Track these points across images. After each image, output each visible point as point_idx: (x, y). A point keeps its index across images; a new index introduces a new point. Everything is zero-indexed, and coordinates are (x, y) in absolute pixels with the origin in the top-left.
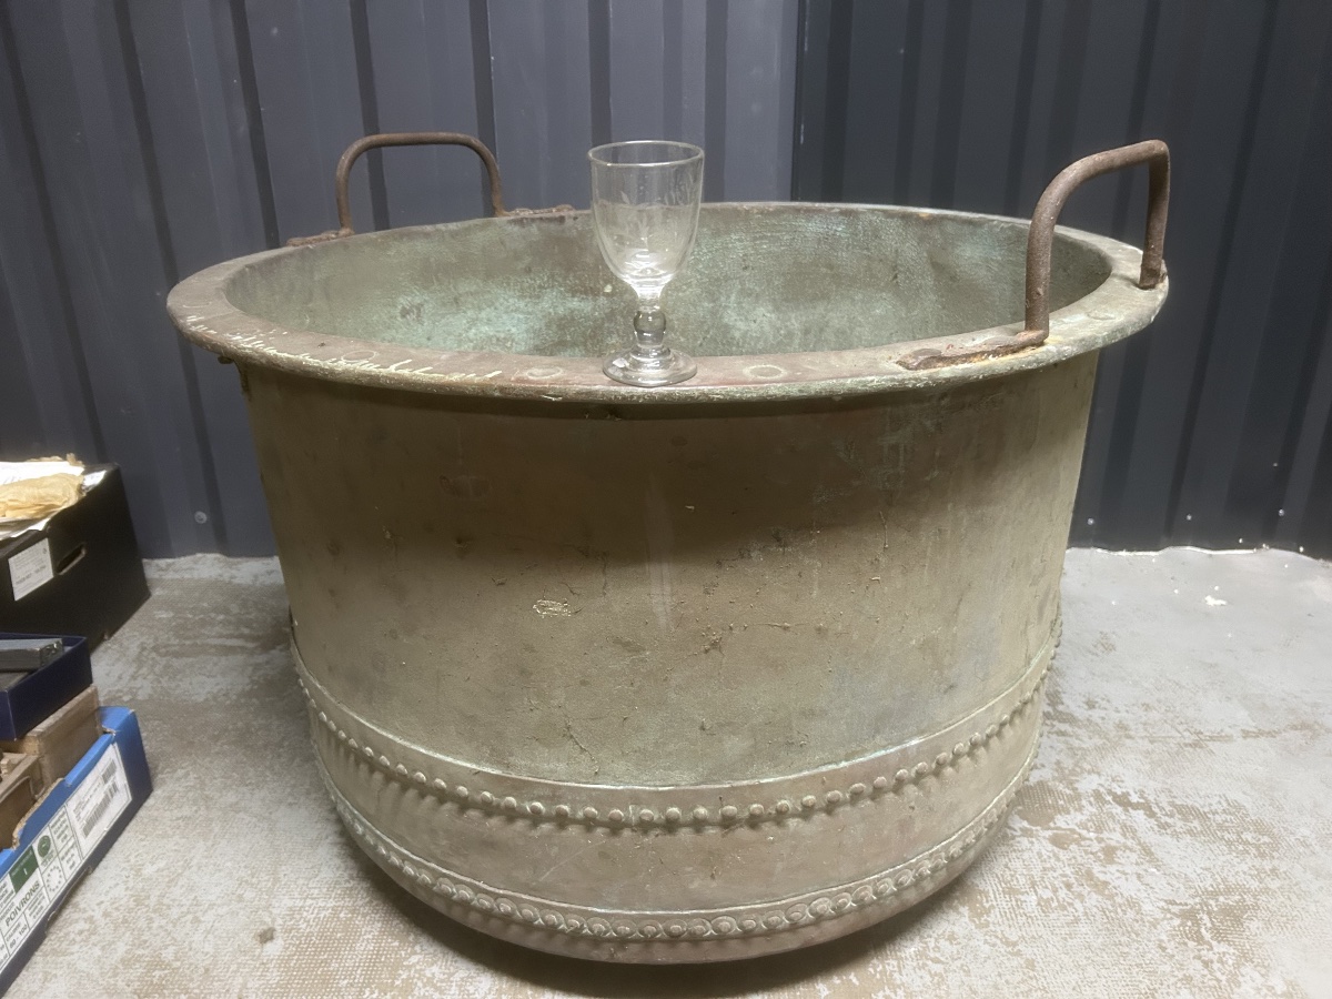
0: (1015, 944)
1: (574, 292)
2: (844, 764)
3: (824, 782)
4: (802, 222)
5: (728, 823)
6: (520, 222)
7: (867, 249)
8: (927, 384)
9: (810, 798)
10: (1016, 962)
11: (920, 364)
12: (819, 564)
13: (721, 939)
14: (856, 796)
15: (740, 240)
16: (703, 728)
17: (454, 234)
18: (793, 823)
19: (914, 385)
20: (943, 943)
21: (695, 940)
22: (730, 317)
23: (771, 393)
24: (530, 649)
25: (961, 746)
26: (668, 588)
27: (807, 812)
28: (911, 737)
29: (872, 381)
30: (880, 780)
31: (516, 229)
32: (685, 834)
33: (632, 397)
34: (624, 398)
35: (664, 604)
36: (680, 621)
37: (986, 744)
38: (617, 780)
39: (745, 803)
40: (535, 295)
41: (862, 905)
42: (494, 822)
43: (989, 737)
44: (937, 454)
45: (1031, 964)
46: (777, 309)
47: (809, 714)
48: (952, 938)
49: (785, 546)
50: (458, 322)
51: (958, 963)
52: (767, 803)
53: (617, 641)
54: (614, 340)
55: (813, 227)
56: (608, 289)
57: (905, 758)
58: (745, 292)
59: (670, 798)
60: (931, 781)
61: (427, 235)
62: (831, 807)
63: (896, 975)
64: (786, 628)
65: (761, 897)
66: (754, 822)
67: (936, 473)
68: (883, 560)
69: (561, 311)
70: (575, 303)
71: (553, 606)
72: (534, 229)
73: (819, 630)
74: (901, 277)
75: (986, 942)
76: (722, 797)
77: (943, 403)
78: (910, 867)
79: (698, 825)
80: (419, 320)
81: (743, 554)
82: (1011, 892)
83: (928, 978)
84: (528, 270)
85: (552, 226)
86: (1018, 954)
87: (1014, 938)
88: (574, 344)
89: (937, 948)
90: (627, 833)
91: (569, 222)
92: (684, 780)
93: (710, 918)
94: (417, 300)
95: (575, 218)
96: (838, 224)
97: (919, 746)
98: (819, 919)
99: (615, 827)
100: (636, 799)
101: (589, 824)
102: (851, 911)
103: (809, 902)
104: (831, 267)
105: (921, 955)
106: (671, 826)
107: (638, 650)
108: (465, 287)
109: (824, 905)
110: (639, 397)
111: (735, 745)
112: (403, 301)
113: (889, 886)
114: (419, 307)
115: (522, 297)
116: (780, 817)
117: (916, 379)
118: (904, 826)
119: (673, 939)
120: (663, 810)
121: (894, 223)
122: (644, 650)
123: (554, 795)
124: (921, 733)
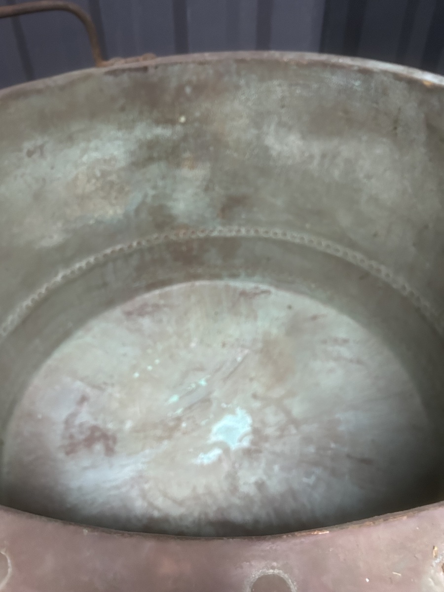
1: (157, 122)
4: (326, 75)
6: (114, 73)
7: (377, 103)
15: (280, 85)
17: (62, 88)
22: (270, 141)
31: (110, 79)
40: (129, 126)
46: (303, 137)
50: (74, 152)
54: (187, 155)
55: (336, 80)
56: (183, 119)
58: (281, 124)
61: (39, 92)
69: (149, 136)
70: (159, 131)
72: (125, 77)
74: (400, 129)
80: (42, 155)
84: (123, 109)
85: (139, 75)
88: (160, 159)
91: (151, 71)
94: (39, 142)
95: (156, 67)
96: (356, 80)
104: (346, 112)
108: (75, 127)
112: (27, 145)
114: (41, 148)
115: (119, 129)
121: (402, 85)
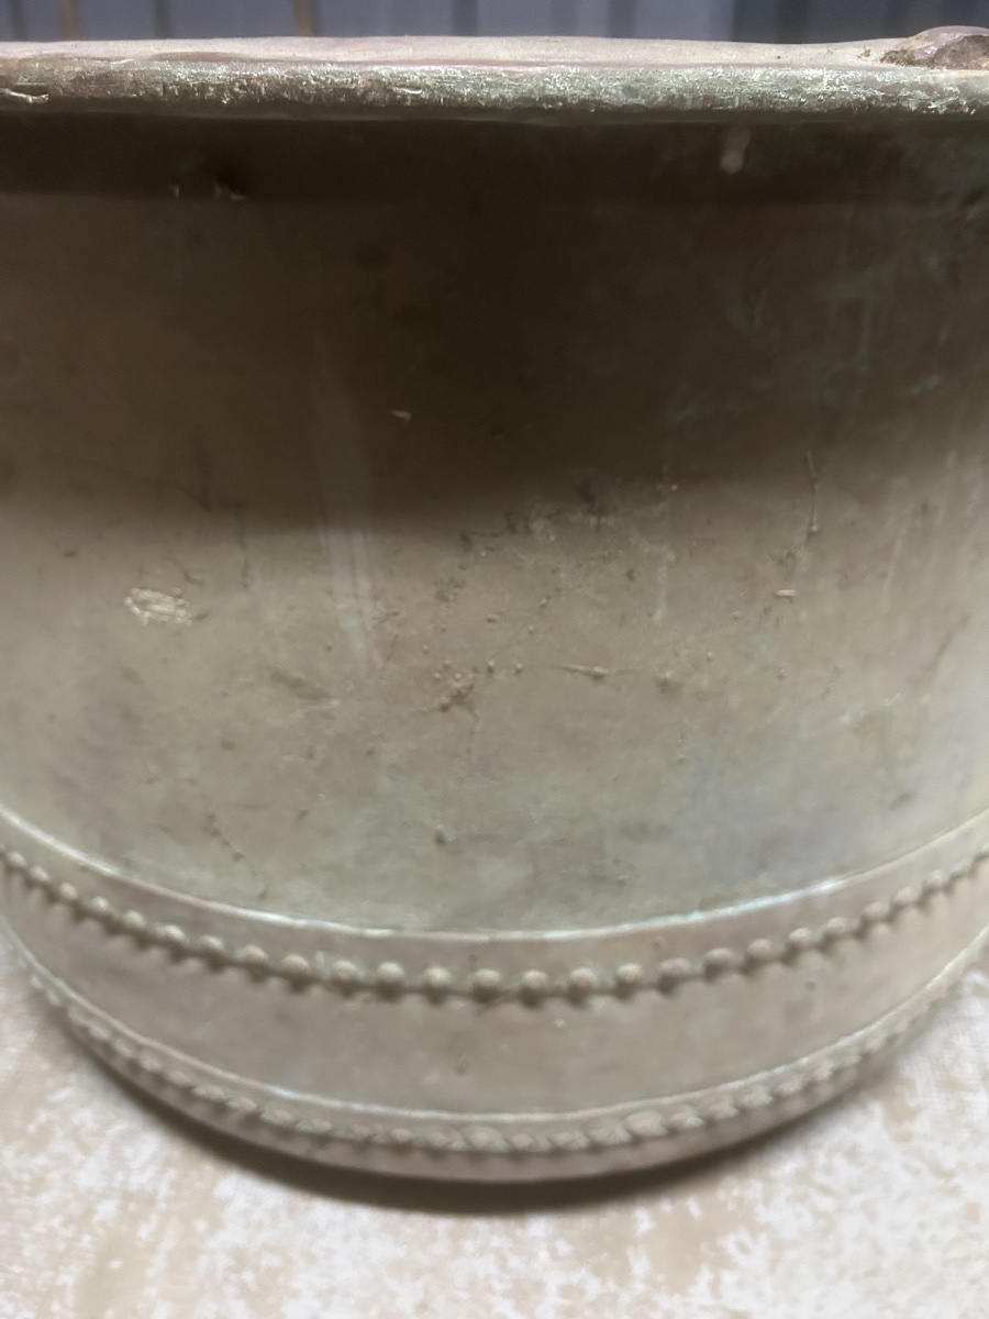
0: (949, 1175)
2: (697, 917)
3: (660, 944)
5: (485, 996)
8: (954, 106)
9: (631, 969)
10: (951, 1205)
11: (942, 51)
12: (671, 557)
13: (476, 1155)
14: (713, 971)
16: (440, 840)
18: (600, 1004)
19: (923, 105)
20: (840, 1162)
21: (437, 1153)
23: (551, 90)
24: (130, 676)
25: (908, 893)
26: (365, 584)
27: (624, 990)
28: (823, 875)
29: (820, 80)
30: (761, 945)
32: (413, 1005)
33: (203, 87)
34: (186, 91)
35: (360, 613)
36: (392, 648)
37: (948, 888)
38: (294, 908)
39: (517, 968)
41: (710, 1123)
42: (120, 944)
43: (955, 878)
44: (943, 335)
45: (972, 1213)
47: (639, 831)
48: (853, 1154)
49: (601, 512)
51: (859, 1198)
52: (554, 969)
53: (278, 677)
57: (807, 911)
59: (384, 949)
60: (849, 948)
62: (667, 985)
63: (759, 1208)
64: (597, 677)
65: (545, 1105)
66: (531, 998)
67: (934, 381)
68: (804, 557)
71: (158, 602)
73: (664, 685)
75: (906, 1167)
76: (474, 956)
77: (974, 212)
78: (798, 1071)
79: (435, 995)
81: (515, 524)
82: (951, 1085)
83: (808, 1220)
86: (954, 1192)
87: (950, 1163)
89: (828, 1170)
90: (316, 992)
92: (412, 922)
93: (459, 1126)
97: (833, 895)
98: (637, 1141)
99: (299, 982)
100: (326, 942)
101: (258, 972)
102: (693, 1130)
103: (622, 1117)
105: (802, 1177)
106: (389, 991)
107: (317, 696)
109: (648, 1123)
110: (220, 88)
111: (498, 873)
113: (760, 1097)
116: (577, 995)
117: (929, 89)
118: (794, 1013)
119: (401, 1149)
120: (374, 966)
122: (328, 696)
123: (197, 920)
124: (840, 870)
